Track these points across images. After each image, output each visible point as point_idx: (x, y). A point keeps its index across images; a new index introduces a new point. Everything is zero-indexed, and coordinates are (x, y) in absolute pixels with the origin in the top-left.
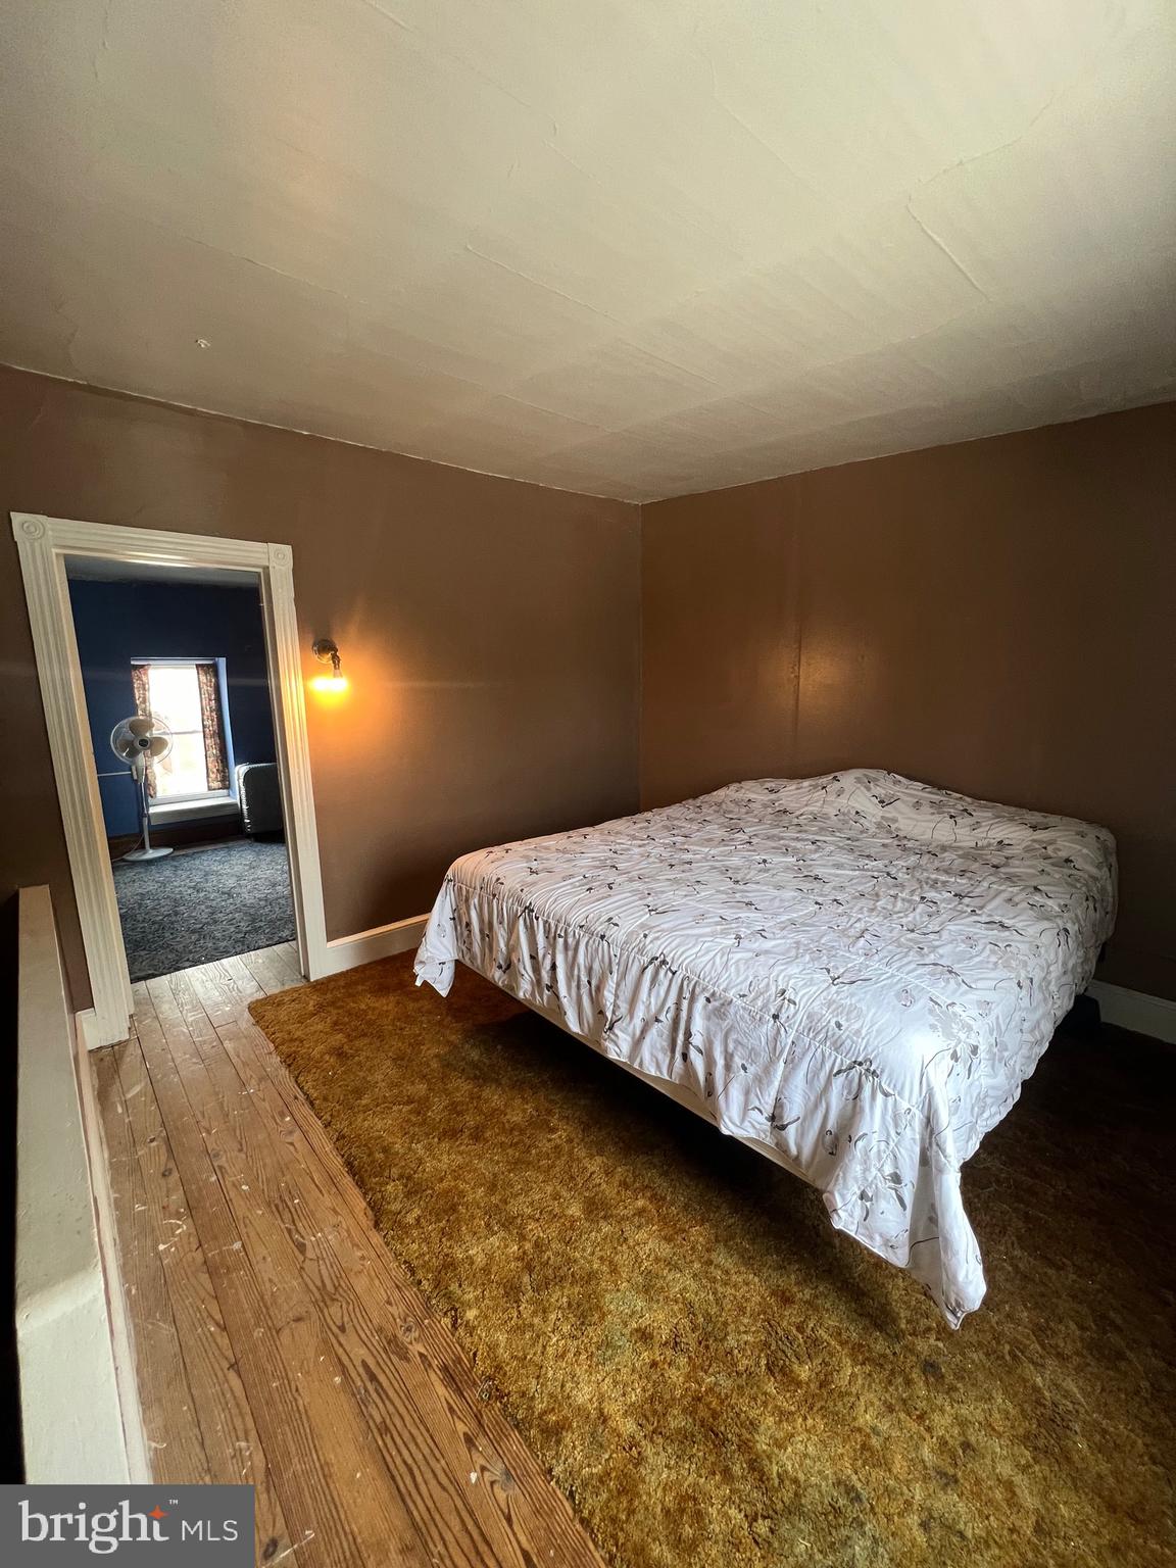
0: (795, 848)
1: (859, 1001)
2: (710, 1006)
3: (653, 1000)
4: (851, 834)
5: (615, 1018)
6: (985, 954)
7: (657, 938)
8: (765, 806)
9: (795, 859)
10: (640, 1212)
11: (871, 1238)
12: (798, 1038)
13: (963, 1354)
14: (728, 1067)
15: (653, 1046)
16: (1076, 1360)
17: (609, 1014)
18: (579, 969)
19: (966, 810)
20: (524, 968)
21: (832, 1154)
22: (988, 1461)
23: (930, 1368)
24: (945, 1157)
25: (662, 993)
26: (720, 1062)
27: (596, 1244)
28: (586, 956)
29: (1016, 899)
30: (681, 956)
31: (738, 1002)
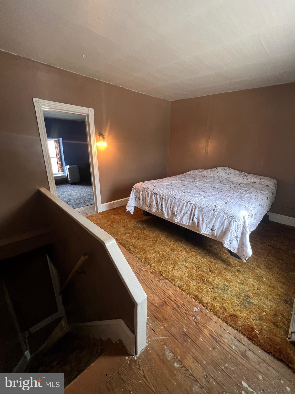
0: (209, 183)
1: (231, 206)
2: (199, 209)
3: (186, 209)
4: (220, 180)
5: (177, 214)
6: (253, 200)
7: (187, 197)
8: (200, 175)
9: (210, 185)
10: (181, 250)
11: (231, 248)
12: (218, 213)
13: (244, 269)
14: (203, 220)
15: (185, 218)
16: (264, 269)
17: (175, 213)
18: (168, 205)
19: (246, 176)
20: (154, 206)
21: (224, 234)
22: (249, 282)
23: (238, 271)
24: (247, 232)
25: (188, 208)
26: (201, 220)
27: (174, 255)
28: (170, 202)
29: (258, 192)
30: (193, 200)
31: (206, 208)
